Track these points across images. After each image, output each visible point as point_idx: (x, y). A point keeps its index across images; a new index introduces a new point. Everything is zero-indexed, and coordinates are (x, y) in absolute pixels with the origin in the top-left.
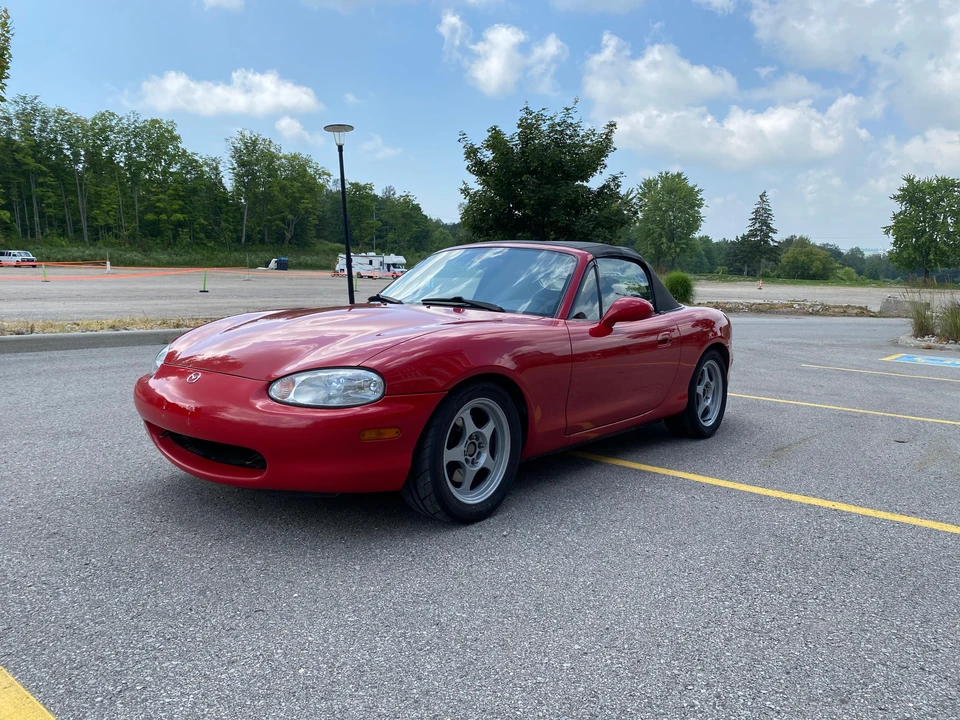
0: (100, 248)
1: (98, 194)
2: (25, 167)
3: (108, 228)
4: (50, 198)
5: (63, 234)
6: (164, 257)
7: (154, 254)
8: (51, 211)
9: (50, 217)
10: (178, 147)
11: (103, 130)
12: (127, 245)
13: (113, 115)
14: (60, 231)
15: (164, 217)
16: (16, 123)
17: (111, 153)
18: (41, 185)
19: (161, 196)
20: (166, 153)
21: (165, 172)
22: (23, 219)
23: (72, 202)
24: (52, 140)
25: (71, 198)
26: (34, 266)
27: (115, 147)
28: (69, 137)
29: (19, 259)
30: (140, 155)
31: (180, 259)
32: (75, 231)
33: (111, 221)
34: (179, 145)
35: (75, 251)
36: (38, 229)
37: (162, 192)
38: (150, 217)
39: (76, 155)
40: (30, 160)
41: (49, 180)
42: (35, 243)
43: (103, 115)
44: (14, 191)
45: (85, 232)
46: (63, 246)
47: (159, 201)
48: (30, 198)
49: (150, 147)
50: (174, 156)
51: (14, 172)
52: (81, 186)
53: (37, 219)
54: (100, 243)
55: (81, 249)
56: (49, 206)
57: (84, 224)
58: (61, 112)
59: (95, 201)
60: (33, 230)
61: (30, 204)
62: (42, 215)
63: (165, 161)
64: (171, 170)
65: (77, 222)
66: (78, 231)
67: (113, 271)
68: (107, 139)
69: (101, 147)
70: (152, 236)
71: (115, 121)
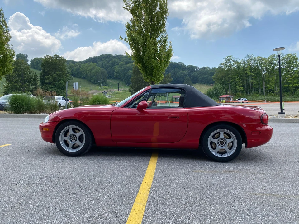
0: (268, 96)
1: (269, 80)
2: (248, 75)
3: (271, 90)
4: (254, 82)
5: (258, 93)
6: (289, 99)
7: (286, 98)
8: (254, 86)
9: (254, 88)
10: (297, 62)
11: (272, 60)
12: (277, 95)
13: (275, 55)
14: (257, 92)
15: (291, 85)
16: (247, 63)
17: (274, 67)
18: (252, 79)
19: (290, 78)
20: (293, 64)
21: (292, 71)
22: (247, 89)
23: (261, 83)
24: (256, 66)
25: (261, 82)
26: (247, 102)
27: (275, 65)
28: (261, 64)
29: (243, 100)
30: (284, 66)
31: (296, 99)
32: (261, 92)
33: (273, 88)
34: (298, 61)
35: (260, 98)
36: (251, 92)
37: (290, 77)
38: (286, 86)
39: (263, 69)
40: (249, 73)
41: (255, 77)
42: (250, 96)
43: (272, 56)
44: (245, 82)
45: (264, 92)
46: (257, 96)
47: (289, 80)
48: (249, 83)
49: (287, 63)
50: (295, 65)
51: (245, 76)
52: (264, 78)
53: (251, 89)
54: (268, 95)
55: (262, 97)
56: (254, 85)
57: (264, 89)
58: (259, 57)
59: (267, 82)
60: (249, 92)
61: (249, 85)
62: (252, 88)
63: (292, 67)
64: (294, 70)
65: (262, 89)
66: (262, 91)
67: (267, 103)
68: (273, 63)
69: (271, 66)
70: (286, 92)
71: (275, 57)
